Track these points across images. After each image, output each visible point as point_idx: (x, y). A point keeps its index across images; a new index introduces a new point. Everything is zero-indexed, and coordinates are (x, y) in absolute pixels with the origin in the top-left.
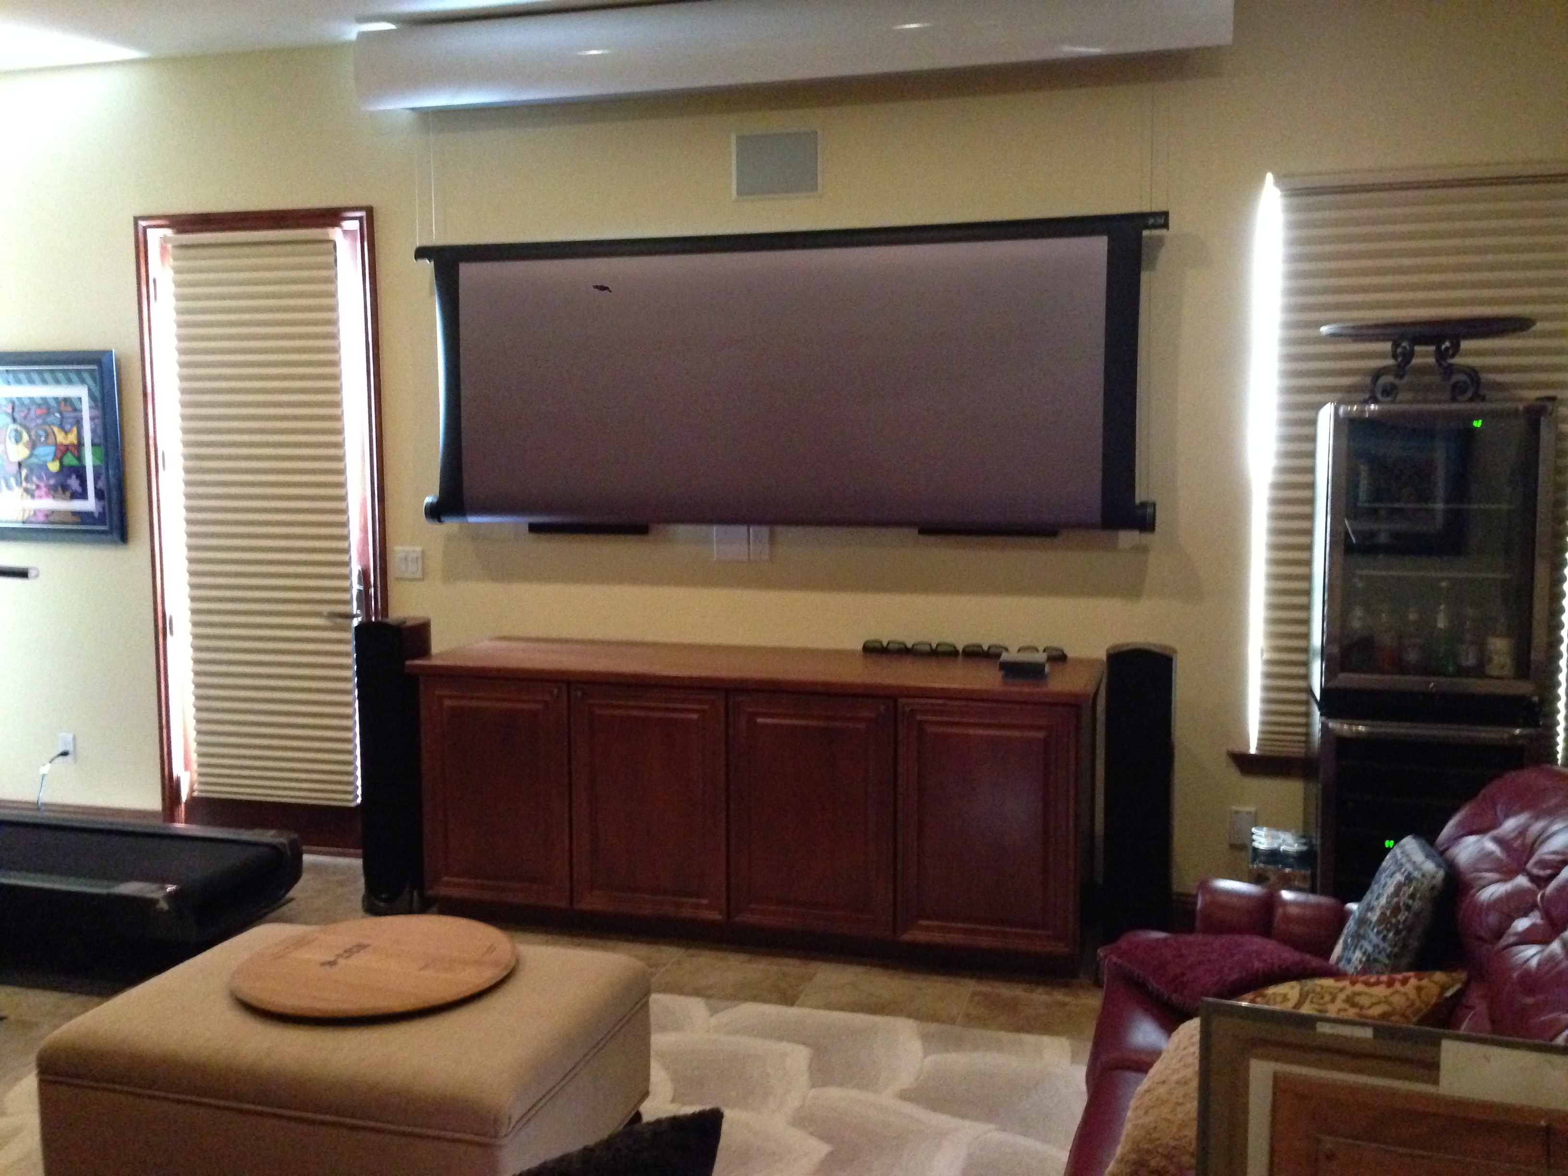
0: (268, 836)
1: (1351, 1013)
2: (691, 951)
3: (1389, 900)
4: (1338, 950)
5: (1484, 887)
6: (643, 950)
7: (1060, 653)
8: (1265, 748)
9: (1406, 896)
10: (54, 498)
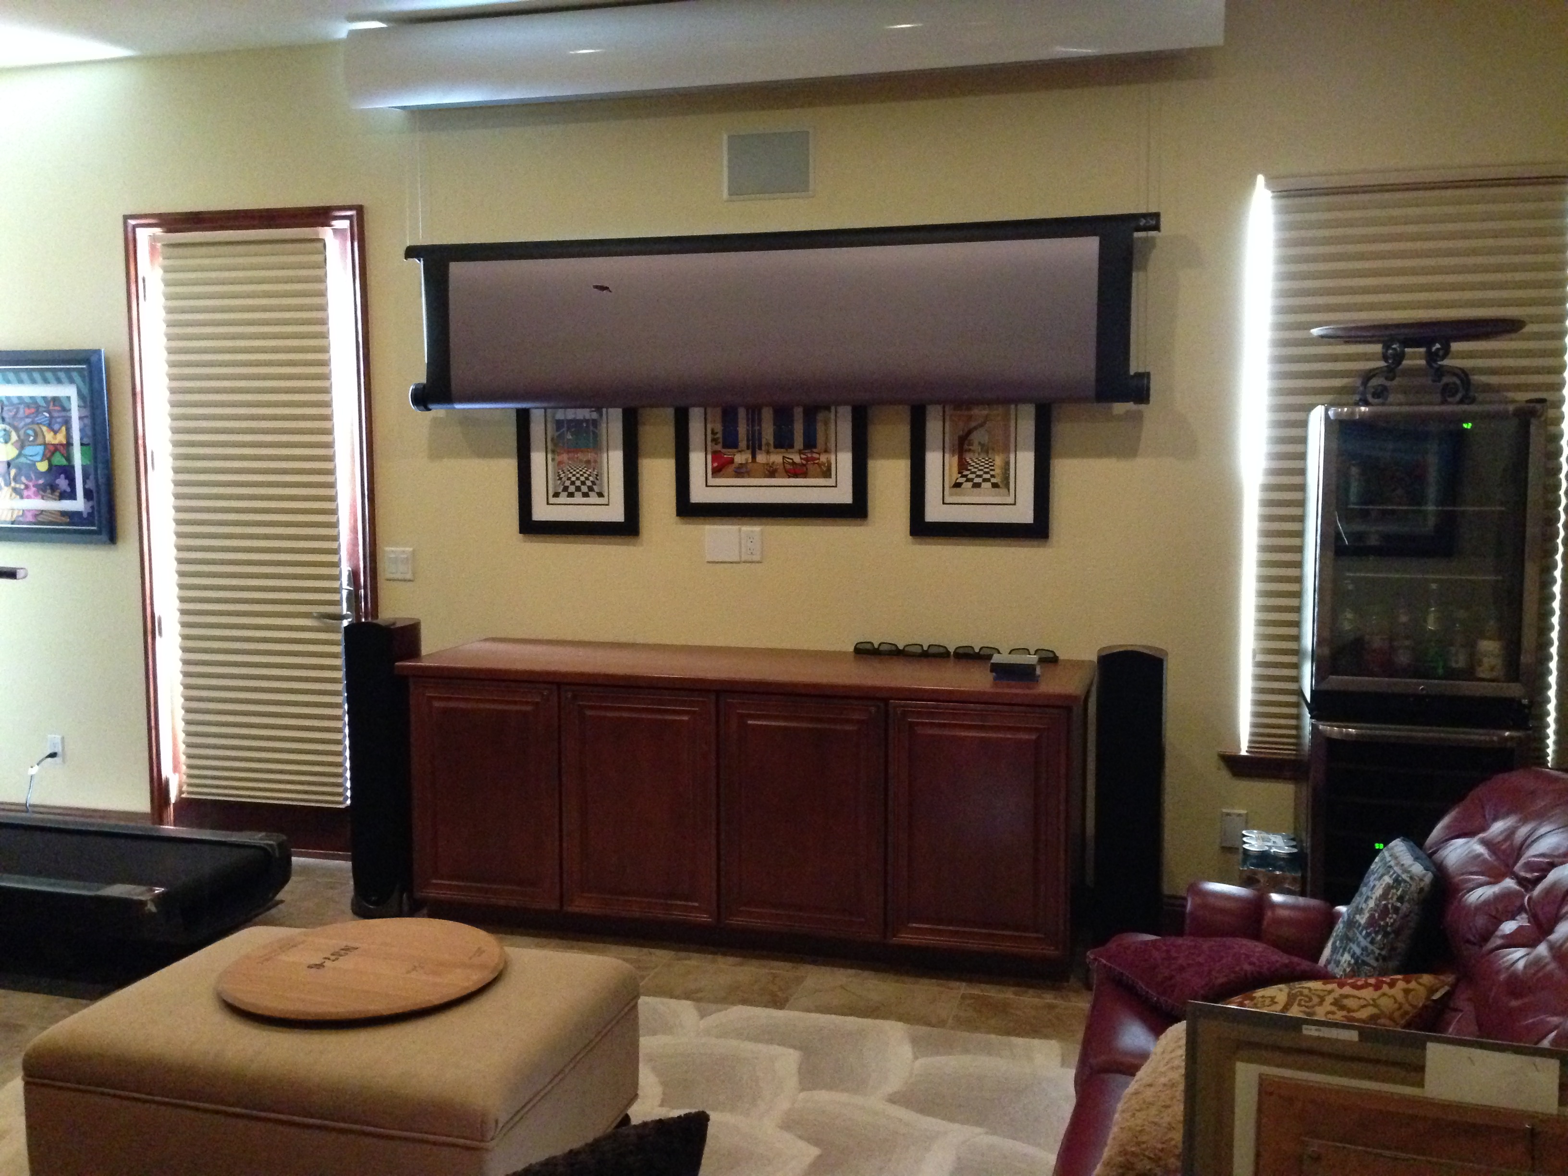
0: (257, 838)
1: (1339, 1016)
2: (682, 954)
3: (1377, 902)
4: (1327, 952)
5: (1472, 890)
6: (633, 952)
7: (1051, 655)
8: (1256, 750)
9: (1395, 899)
10: (43, 498)
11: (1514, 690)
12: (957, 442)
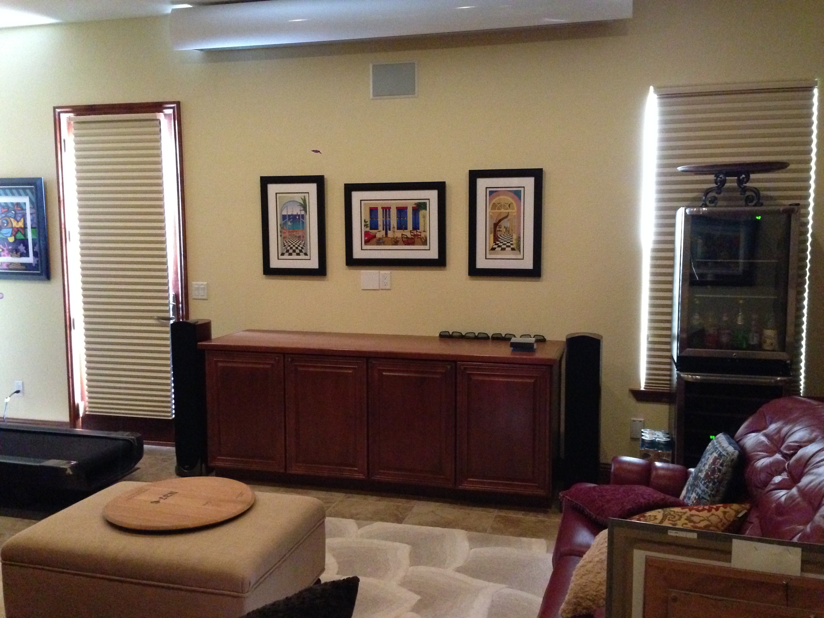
0: (125, 435)
1: (689, 525)
3: (710, 466)
4: (684, 492)
5: (759, 460)
6: (323, 494)
7: (542, 338)
8: (649, 387)
9: (719, 465)
10: (11, 256)
11: (783, 356)
12: (493, 227)
